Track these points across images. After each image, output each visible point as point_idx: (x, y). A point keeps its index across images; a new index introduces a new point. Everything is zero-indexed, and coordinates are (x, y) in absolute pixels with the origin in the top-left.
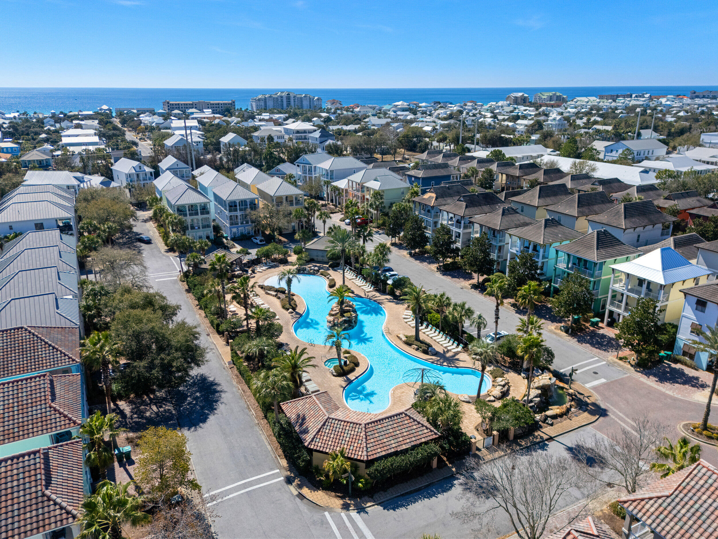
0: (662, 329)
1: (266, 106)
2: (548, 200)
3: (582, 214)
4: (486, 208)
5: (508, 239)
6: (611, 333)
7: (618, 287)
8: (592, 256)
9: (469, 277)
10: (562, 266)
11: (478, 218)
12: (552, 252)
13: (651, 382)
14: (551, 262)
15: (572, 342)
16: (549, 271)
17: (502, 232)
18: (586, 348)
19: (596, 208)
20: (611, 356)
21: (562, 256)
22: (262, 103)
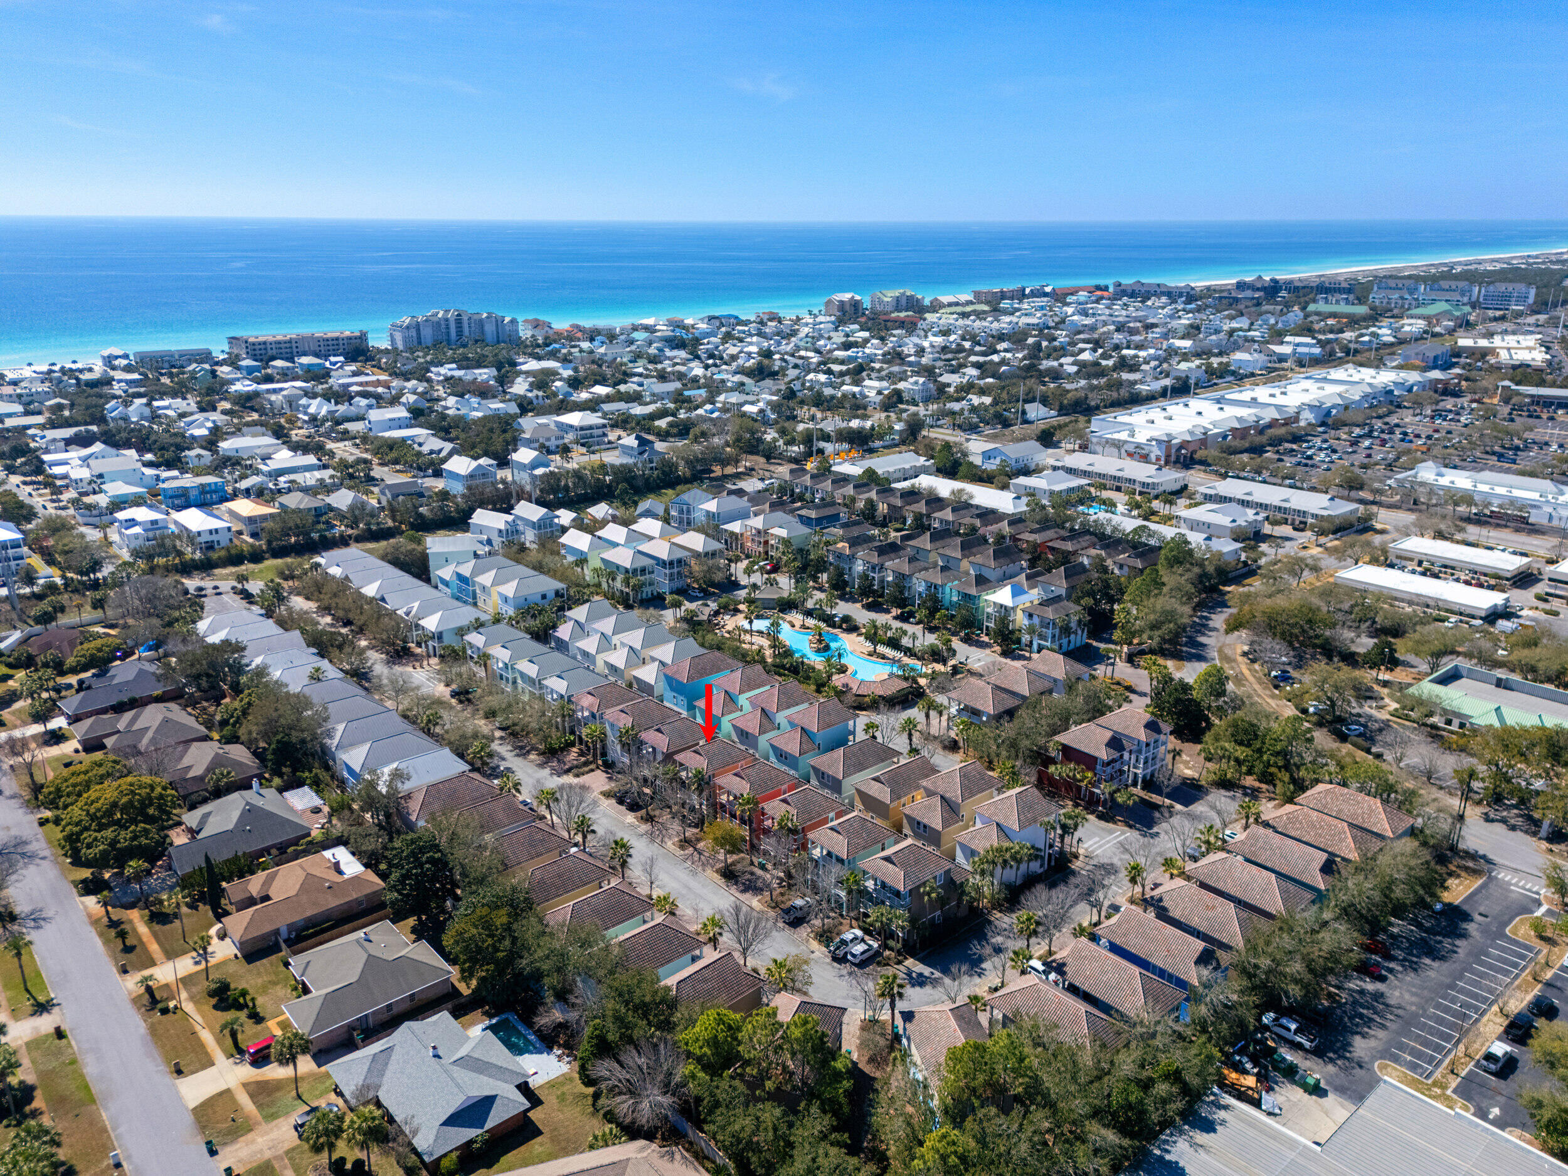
0: (1012, 632)
1: (419, 338)
2: (938, 544)
3: (964, 556)
4: (892, 555)
5: (914, 580)
6: (985, 639)
7: (990, 610)
8: (973, 591)
9: (888, 611)
10: (955, 599)
11: (888, 564)
12: (947, 590)
13: (1008, 661)
14: (947, 596)
15: (966, 646)
16: (946, 603)
17: (910, 576)
18: (973, 649)
19: (974, 550)
20: (988, 651)
21: (955, 593)
22: (413, 333)
